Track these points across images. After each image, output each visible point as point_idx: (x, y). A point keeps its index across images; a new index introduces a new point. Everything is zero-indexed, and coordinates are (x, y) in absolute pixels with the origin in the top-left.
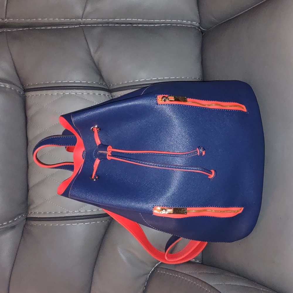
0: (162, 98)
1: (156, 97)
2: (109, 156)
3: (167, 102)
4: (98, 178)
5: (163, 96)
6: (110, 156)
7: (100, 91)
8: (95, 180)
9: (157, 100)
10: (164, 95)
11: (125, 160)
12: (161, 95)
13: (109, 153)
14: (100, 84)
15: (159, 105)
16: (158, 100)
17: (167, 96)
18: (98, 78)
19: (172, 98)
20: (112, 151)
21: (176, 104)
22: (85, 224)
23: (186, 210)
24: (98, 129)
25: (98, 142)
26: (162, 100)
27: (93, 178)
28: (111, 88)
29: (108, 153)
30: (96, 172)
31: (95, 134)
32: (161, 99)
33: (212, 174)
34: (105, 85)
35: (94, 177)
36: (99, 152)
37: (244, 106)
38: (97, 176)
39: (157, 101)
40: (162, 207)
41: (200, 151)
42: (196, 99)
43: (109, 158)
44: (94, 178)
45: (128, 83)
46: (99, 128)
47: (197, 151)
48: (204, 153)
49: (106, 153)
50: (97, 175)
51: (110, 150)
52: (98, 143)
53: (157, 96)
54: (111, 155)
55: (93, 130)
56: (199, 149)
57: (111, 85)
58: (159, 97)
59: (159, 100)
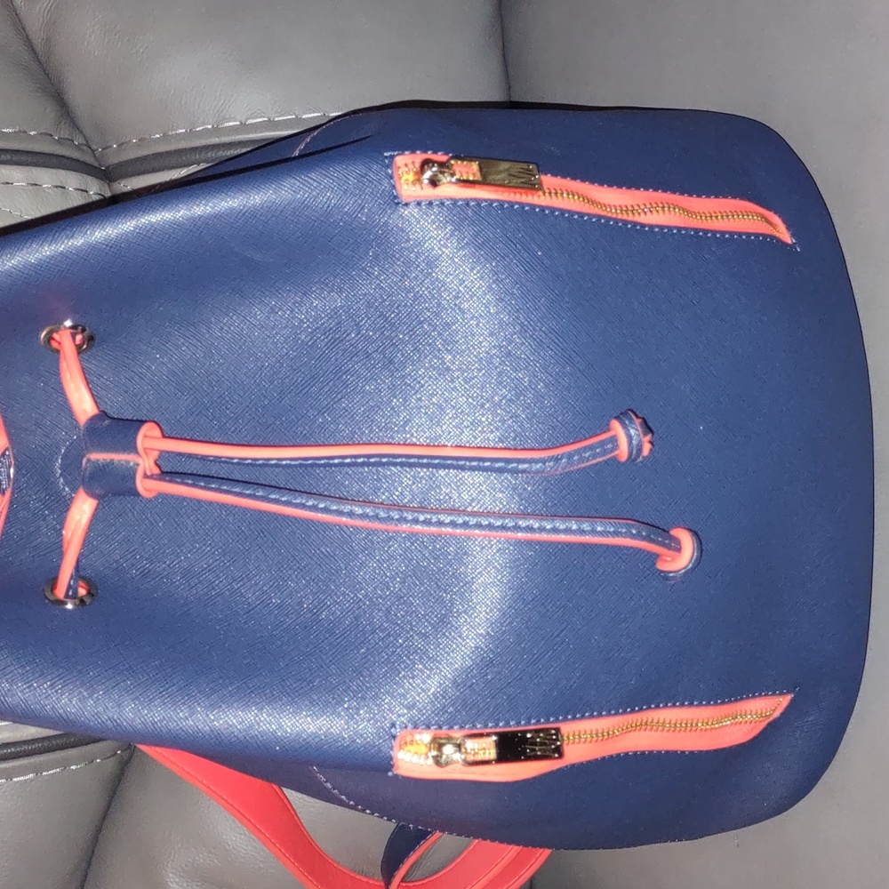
0: (422, 170)
1: (388, 166)
2: (146, 476)
3: (448, 189)
4: (89, 593)
5: (419, 157)
6: (151, 477)
7: (63, 172)
8: (69, 606)
9: (396, 178)
10: (425, 152)
11: (238, 494)
12: (413, 152)
13: (146, 464)
14: (59, 142)
15: (406, 205)
16: (400, 178)
17: (441, 157)
18: (49, 112)
19: (471, 170)
20: (162, 452)
21: (491, 202)
22: (15, 780)
23: (557, 740)
24: (79, 338)
25: (83, 404)
26: (418, 181)
27: (60, 592)
28: (114, 160)
29: (140, 461)
30: (78, 561)
31: (64, 365)
32: (411, 177)
33: (679, 550)
34: (84, 148)
35: (69, 587)
36: (89, 460)
37: (776, 219)
38: (81, 583)
39: (394, 187)
40: (439, 732)
41: (630, 438)
42: (574, 178)
43: (146, 487)
44: (67, 596)
45: (191, 133)
46: (83, 331)
47: (614, 440)
48: (647, 448)
49: (128, 462)
50: (84, 578)
51: (150, 444)
52: (85, 411)
53: (392, 157)
54: (156, 471)
55: (54, 345)
56: (624, 426)
57: (111, 146)
58: (405, 164)
59: (405, 177)
